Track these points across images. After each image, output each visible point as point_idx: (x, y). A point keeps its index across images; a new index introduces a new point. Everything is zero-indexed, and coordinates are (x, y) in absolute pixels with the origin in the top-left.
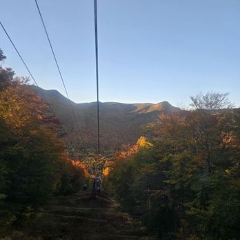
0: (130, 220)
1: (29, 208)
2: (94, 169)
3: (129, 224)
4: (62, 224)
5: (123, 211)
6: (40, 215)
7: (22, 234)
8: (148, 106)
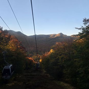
0: (49, 76)
1: (17, 74)
2: (36, 59)
3: (49, 77)
4: (28, 79)
5: (47, 73)
6: (20, 76)
7: (17, 82)
8: (54, 35)
